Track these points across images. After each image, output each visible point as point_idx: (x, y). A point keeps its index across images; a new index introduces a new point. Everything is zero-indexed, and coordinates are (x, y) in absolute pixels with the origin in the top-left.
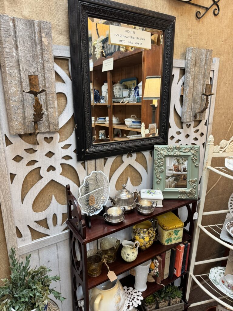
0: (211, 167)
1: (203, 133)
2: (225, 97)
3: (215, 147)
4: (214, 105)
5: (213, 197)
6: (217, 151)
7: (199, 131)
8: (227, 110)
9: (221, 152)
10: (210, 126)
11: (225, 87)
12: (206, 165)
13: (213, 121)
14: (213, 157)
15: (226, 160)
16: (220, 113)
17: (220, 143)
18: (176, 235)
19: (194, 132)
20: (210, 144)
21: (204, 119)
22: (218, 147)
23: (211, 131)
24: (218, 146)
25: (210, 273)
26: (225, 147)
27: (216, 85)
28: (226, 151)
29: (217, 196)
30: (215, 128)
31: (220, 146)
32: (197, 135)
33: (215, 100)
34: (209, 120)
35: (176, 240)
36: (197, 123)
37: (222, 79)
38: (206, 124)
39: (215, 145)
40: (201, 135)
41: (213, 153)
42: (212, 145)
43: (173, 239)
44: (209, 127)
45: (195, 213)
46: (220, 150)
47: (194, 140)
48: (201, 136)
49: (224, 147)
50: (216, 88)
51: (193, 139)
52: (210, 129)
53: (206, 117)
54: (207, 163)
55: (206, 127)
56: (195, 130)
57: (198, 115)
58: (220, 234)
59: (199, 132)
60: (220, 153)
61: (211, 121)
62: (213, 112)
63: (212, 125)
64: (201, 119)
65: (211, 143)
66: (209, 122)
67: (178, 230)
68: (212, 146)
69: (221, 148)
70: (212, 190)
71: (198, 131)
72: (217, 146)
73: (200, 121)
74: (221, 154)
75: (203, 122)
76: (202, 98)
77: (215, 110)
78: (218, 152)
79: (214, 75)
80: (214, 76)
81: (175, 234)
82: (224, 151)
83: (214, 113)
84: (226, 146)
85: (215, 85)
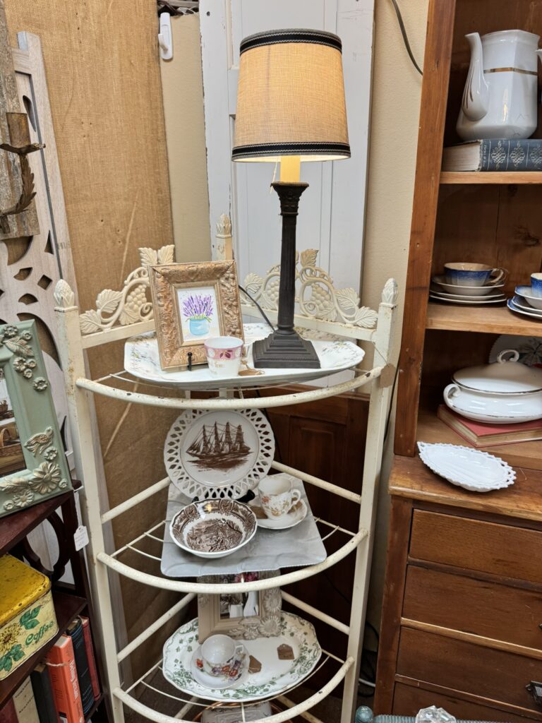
0: (87, 380)
1: (48, 276)
2: (90, 164)
3: (83, 316)
4: (60, 188)
5: (128, 446)
6: (96, 328)
7: (33, 273)
8: (104, 203)
9: (107, 329)
10: (65, 254)
11: (83, 134)
12: (71, 376)
13: (68, 237)
14: (85, 348)
15: (128, 346)
16: (87, 212)
17: (97, 302)
18: (32, 627)
19: (15, 277)
20: (65, 309)
21: (39, 232)
22: (93, 316)
23: (73, 269)
24: (92, 311)
25: (164, 658)
26: (115, 312)
27: (50, 123)
28: (123, 323)
29: (138, 440)
30: (82, 258)
31: (99, 311)
32: (30, 285)
33: (58, 171)
34: (58, 235)
35: (34, 641)
36: (19, 248)
37: (66, 107)
38: (49, 249)
39: (82, 312)
40: (44, 283)
41: (83, 334)
42: (70, 311)
43: (23, 644)
44: (61, 257)
45: (78, 531)
46: (103, 323)
47: (22, 304)
48: (45, 288)
49: (112, 312)
50: (53, 135)
51: (21, 300)
52: (68, 263)
53: (45, 227)
54: (71, 370)
55: (51, 258)
56: (17, 272)
57: (9, 220)
58: (160, 557)
59: (35, 276)
60: (106, 331)
61: (62, 236)
62: (63, 207)
63: (70, 249)
64: (26, 234)
65: (68, 306)
66: (59, 242)
67: (34, 610)
68: (72, 314)
69: (105, 315)
70: (120, 430)
71: (27, 272)
72: (89, 313)
73: (28, 240)
74: (110, 334)
75: (39, 243)
76: (8, 163)
77: (66, 205)
78: (100, 330)
79: (35, 89)
80: (36, 95)
81: (27, 628)
82: (117, 323)
83: (67, 212)
84: (117, 307)
85: (45, 123)
